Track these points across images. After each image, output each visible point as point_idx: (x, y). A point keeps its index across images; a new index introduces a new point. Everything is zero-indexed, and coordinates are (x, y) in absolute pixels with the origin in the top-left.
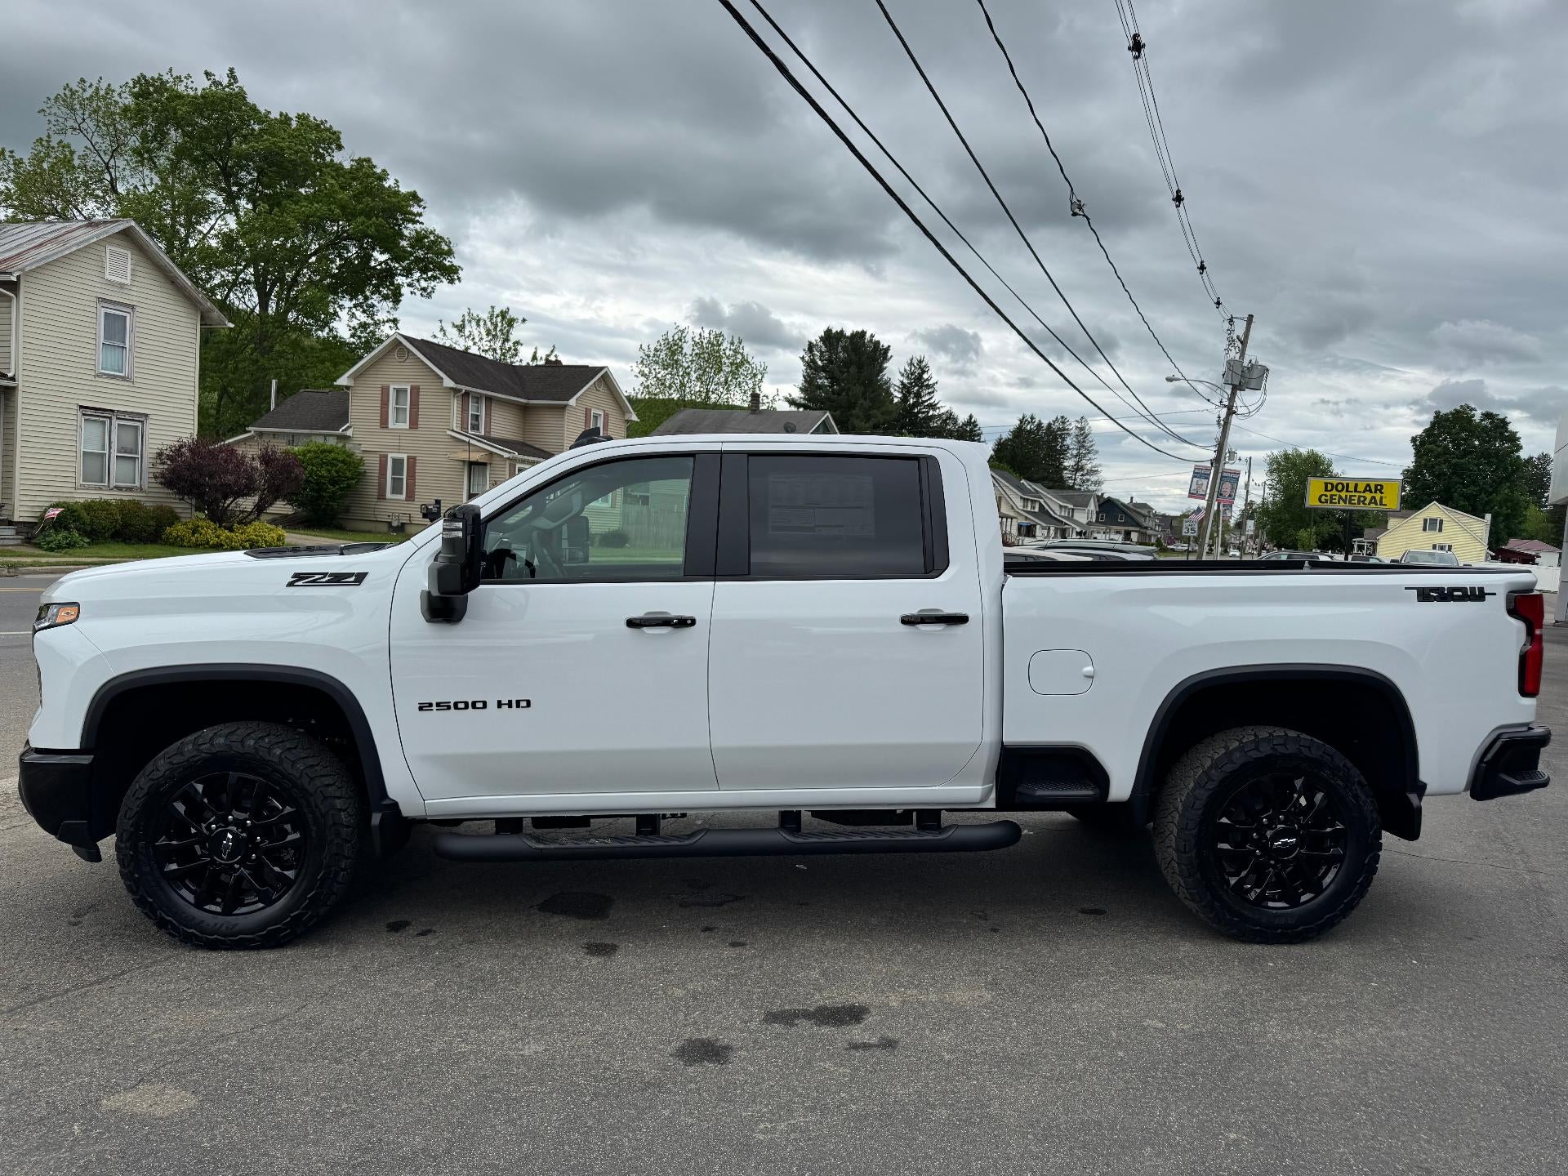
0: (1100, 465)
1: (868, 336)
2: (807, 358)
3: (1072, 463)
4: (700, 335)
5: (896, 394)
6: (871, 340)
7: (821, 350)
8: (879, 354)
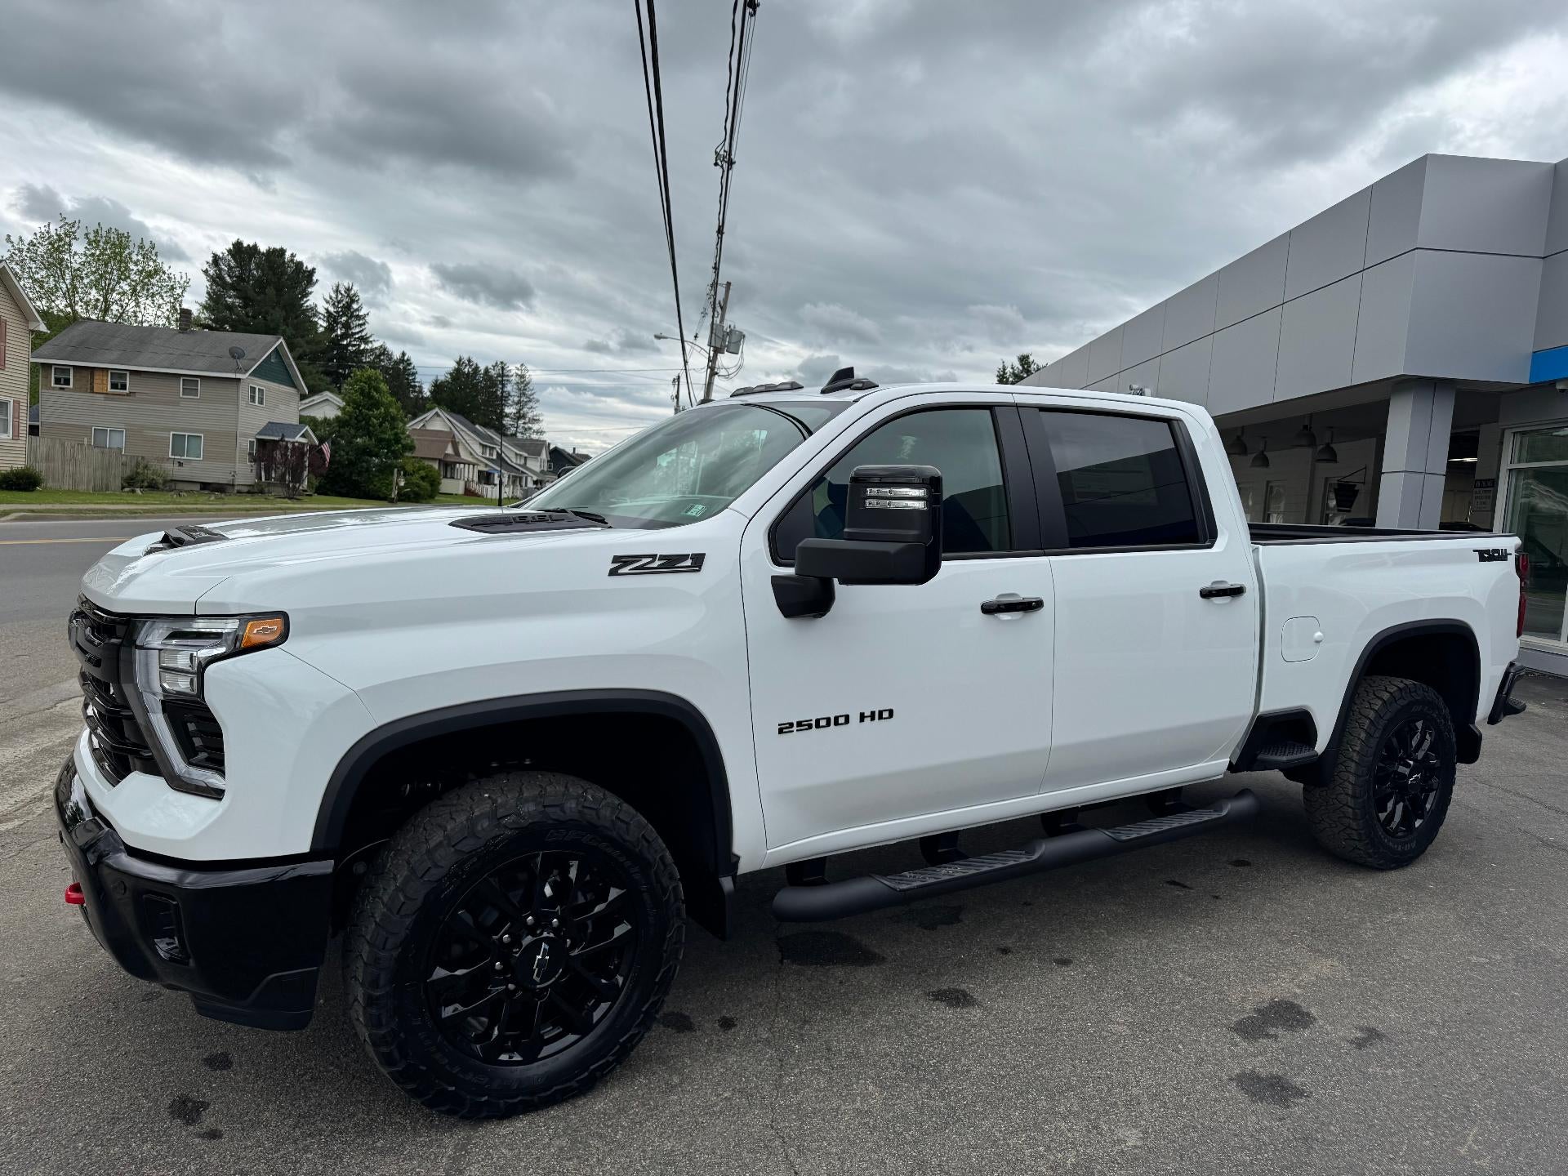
0: (542, 415)
1: (288, 255)
2: (211, 272)
3: (514, 411)
4: (97, 232)
5: (321, 322)
6: (292, 261)
7: (229, 265)
8: (304, 277)
